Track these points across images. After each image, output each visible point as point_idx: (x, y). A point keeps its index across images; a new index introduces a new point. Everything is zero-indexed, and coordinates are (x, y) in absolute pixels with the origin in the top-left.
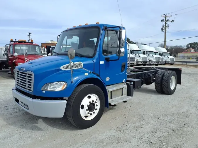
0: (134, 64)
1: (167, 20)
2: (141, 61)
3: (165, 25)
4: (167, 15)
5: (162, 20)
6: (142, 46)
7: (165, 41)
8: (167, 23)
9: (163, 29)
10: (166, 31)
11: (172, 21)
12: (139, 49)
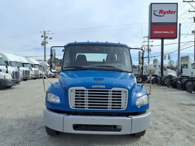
0: (29, 77)
1: (46, 36)
2: (33, 74)
3: (44, 41)
4: (46, 33)
5: (42, 36)
6: (30, 60)
7: (45, 56)
8: (46, 39)
9: (42, 44)
10: (46, 47)
11: (50, 38)
12: (28, 62)
